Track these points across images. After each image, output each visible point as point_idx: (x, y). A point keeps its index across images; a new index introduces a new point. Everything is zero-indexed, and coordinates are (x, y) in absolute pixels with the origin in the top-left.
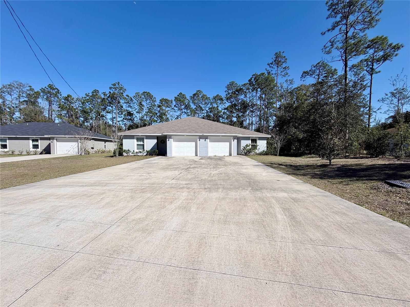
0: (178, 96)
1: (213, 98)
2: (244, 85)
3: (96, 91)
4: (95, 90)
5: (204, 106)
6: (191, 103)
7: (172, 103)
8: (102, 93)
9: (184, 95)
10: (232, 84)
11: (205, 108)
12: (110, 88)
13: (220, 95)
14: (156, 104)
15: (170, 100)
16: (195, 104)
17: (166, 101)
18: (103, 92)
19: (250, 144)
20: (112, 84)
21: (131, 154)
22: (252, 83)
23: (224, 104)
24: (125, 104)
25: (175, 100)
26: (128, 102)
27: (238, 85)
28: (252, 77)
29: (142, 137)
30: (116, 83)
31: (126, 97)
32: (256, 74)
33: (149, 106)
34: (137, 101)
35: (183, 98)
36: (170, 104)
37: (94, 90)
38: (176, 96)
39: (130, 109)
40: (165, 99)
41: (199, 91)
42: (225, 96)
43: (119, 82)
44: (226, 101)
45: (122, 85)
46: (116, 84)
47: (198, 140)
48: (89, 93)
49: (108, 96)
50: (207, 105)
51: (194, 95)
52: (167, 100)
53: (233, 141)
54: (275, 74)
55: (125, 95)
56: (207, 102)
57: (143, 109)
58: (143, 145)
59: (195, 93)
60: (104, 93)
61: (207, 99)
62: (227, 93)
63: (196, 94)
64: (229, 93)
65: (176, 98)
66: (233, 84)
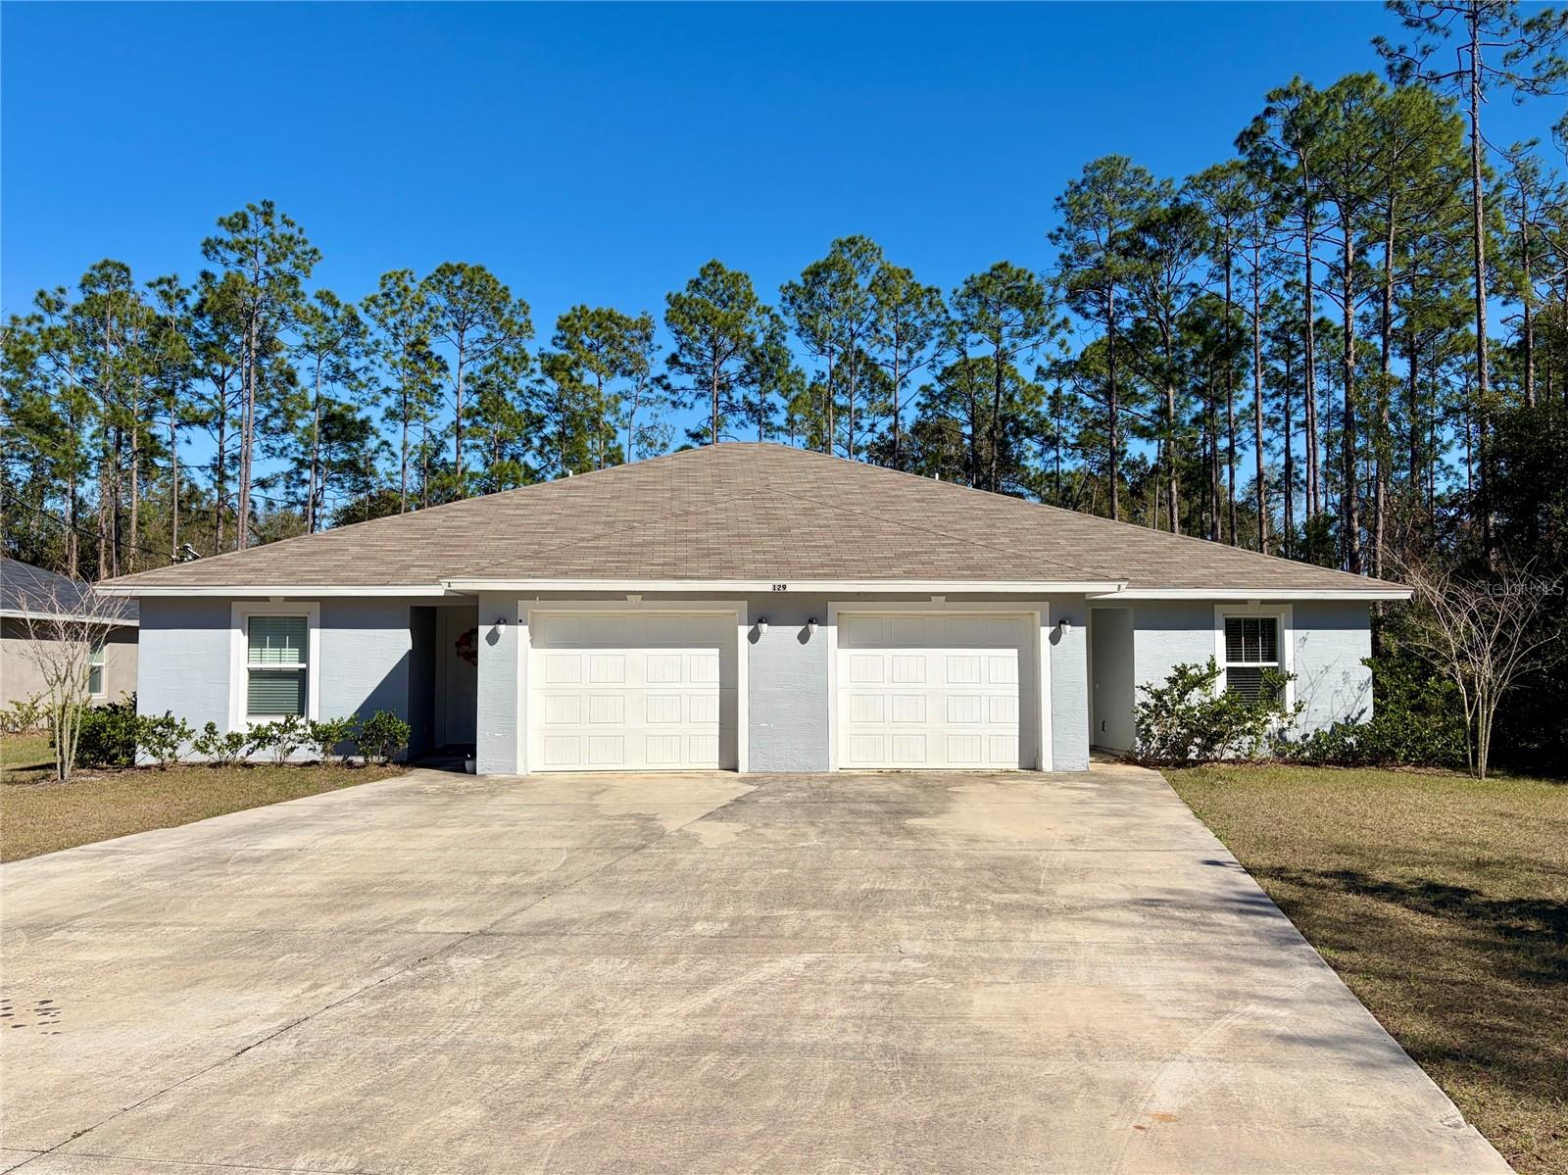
0: (696, 284)
1: (962, 288)
2: (1208, 177)
3: (111, 273)
4: (106, 264)
5: (889, 354)
6: (790, 335)
7: (648, 338)
8: (150, 285)
9: (736, 278)
10: (1103, 178)
11: (902, 370)
12: (210, 248)
13: (1016, 265)
14: (532, 351)
15: (635, 317)
16: (819, 340)
17: (606, 323)
18: (154, 279)
19: (1212, 666)
20: (221, 222)
21: (186, 752)
22: (1272, 162)
23: (1052, 334)
24: (310, 360)
25: (669, 320)
26: (331, 345)
27: (1156, 183)
28: (1268, 112)
29: (298, 610)
30: (253, 209)
31: (317, 304)
32: (1302, 83)
33: (480, 364)
34: (396, 336)
35: (731, 298)
36: (639, 349)
37: (99, 262)
38: (680, 288)
39: (341, 393)
40: (598, 313)
41: (852, 241)
42: (1057, 273)
43: (270, 205)
44: (1063, 311)
45: (291, 224)
46: (251, 215)
47: (744, 631)
48: (62, 291)
49: (193, 300)
50: (921, 345)
51: (816, 274)
52: (610, 316)
53: (1055, 639)
54: (1459, 75)
55: (309, 287)
56: (918, 323)
57: (436, 388)
58: (302, 676)
59: (822, 260)
60: (165, 287)
61: (918, 304)
62: (1066, 247)
63: (827, 267)
64: (1083, 251)
65: (675, 301)
66: (1111, 178)
